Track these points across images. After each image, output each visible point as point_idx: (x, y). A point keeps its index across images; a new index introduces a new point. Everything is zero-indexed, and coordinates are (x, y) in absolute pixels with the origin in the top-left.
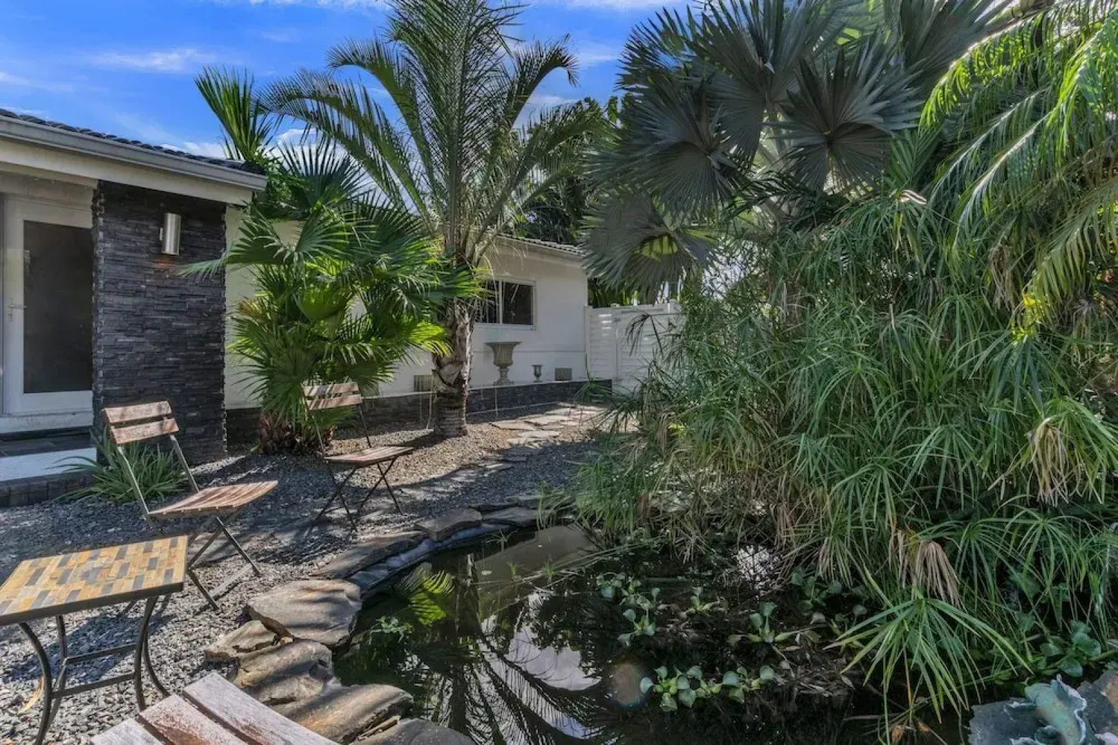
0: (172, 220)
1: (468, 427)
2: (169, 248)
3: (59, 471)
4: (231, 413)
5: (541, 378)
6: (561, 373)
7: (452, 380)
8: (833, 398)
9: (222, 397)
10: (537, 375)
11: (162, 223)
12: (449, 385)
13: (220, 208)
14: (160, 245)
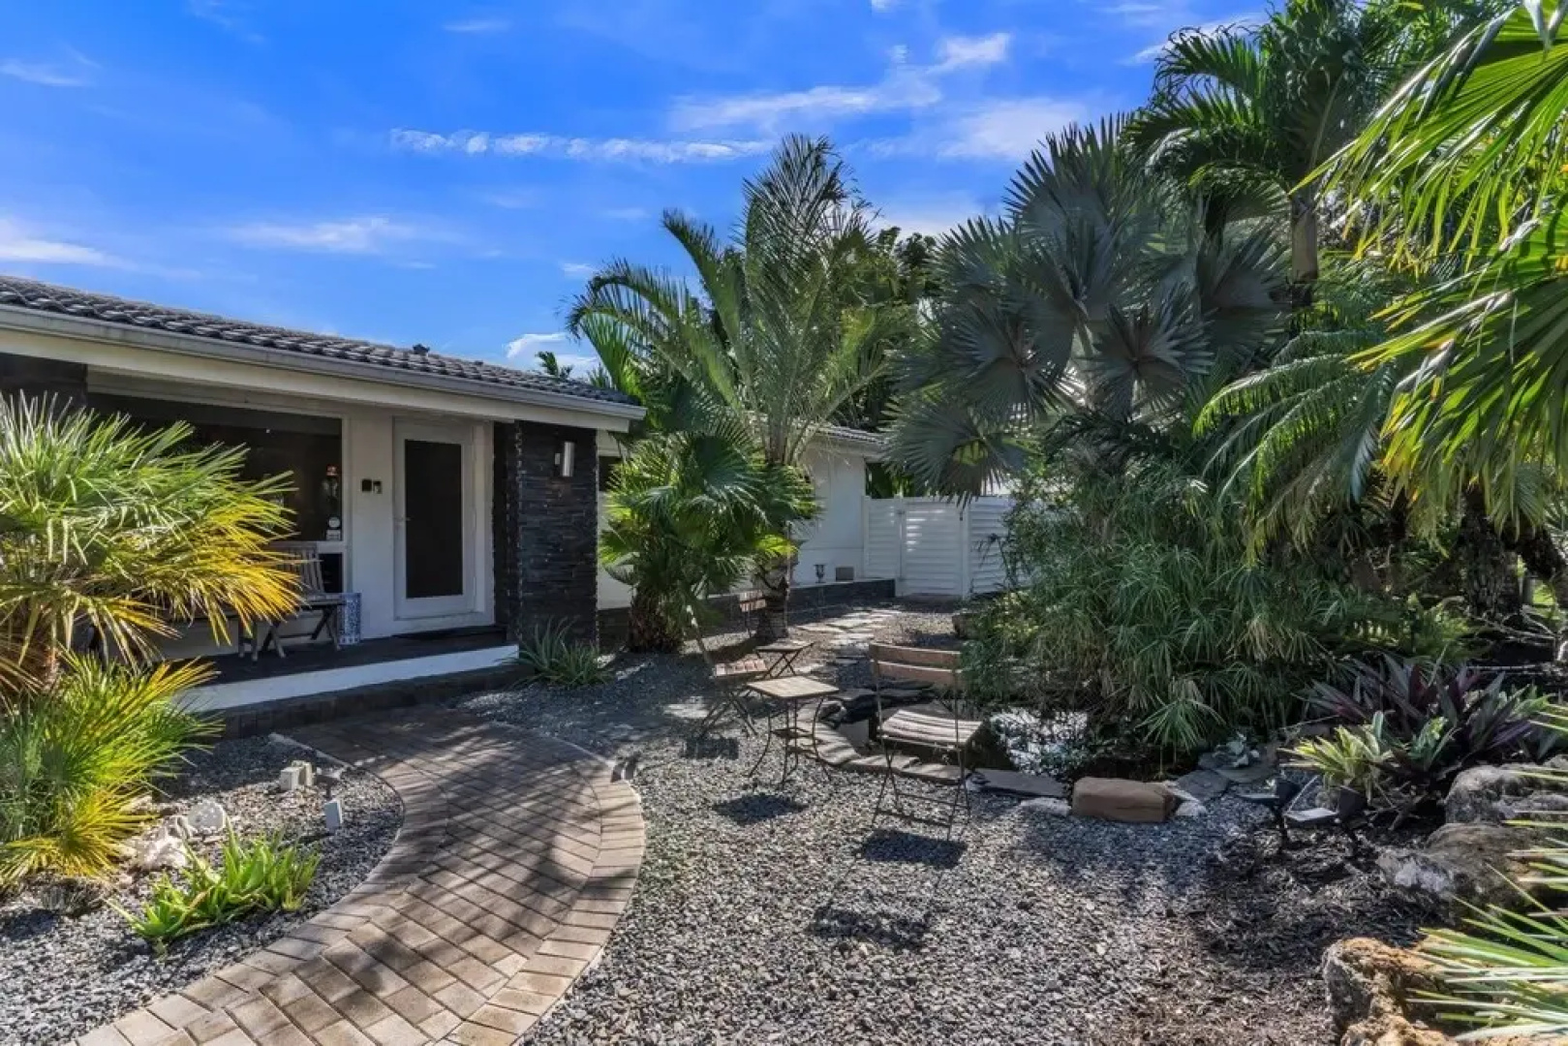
0: (568, 447)
1: (790, 630)
2: (566, 472)
3: (496, 664)
4: (602, 613)
5: (824, 579)
6: (843, 573)
7: (776, 584)
8: (1141, 603)
9: (595, 601)
10: (820, 575)
11: (561, 450)
12: (774, 589)
13: (593, 432)
14: (558, 469)
